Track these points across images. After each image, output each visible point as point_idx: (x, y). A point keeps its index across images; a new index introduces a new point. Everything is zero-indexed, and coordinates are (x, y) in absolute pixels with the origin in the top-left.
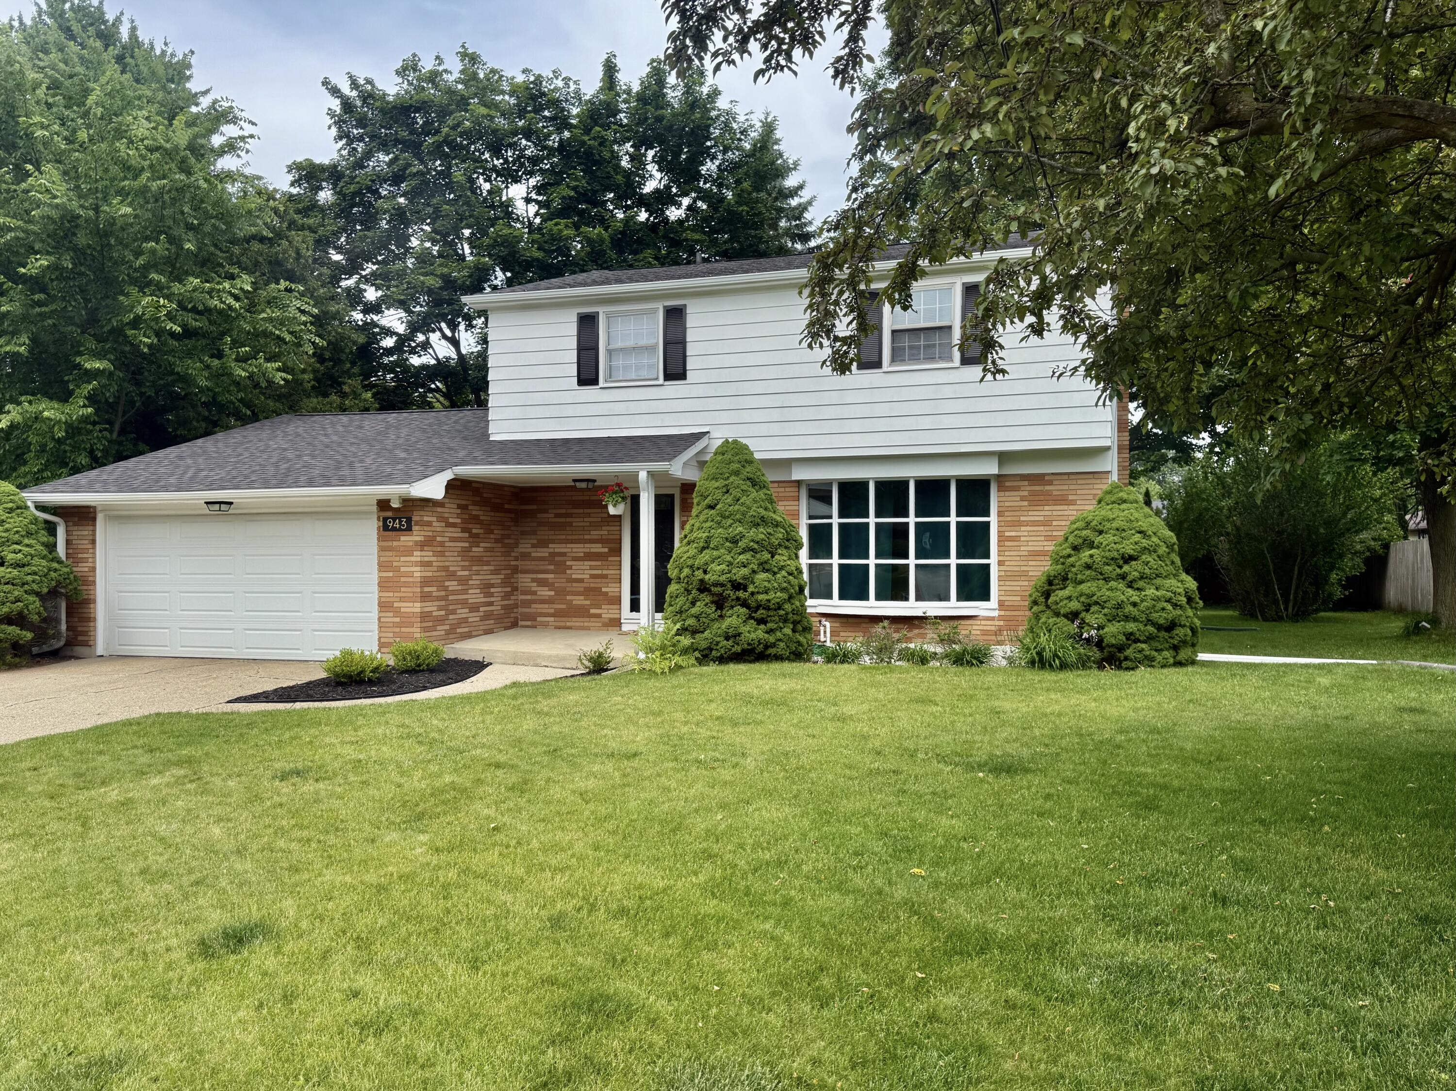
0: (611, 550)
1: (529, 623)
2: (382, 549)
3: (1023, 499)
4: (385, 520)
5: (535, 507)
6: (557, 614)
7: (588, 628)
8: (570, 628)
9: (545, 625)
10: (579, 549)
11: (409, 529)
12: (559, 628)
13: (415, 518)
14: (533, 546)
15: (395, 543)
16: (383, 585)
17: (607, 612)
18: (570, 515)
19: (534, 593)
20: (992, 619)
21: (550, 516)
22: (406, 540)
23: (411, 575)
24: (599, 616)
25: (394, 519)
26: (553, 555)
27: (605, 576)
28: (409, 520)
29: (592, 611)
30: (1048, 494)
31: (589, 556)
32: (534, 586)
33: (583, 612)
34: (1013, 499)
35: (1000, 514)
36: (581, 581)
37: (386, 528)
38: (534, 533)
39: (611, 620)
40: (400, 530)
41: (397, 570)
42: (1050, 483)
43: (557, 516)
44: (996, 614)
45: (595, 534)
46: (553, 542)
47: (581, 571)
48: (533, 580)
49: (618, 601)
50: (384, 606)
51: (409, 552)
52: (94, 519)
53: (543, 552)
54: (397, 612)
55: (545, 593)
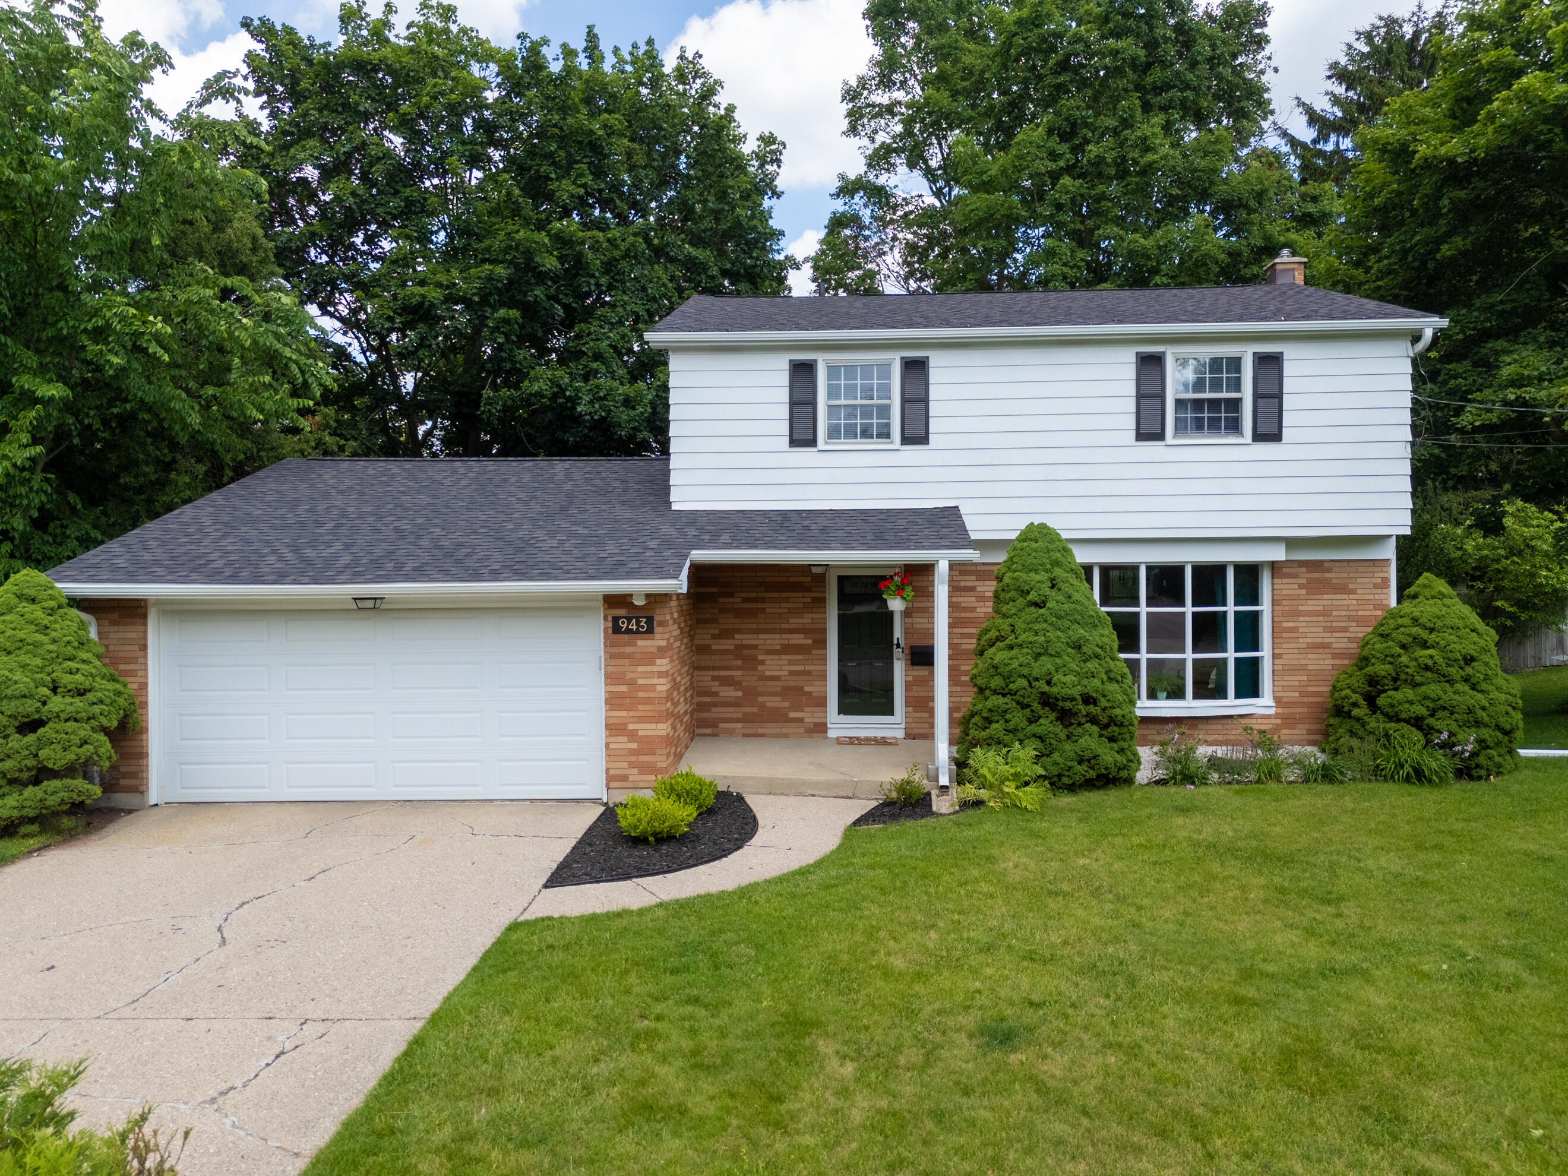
0: (815, 641)
1: (709, 731)
2: (611, 657)
3: (1301, 587)
4: (615, 620)
5: (715, 590)
6: (745, 719)
7: (786, 736)
8: (762, 735)
9: (730, 733)
10: (775, 640)
11: (650, 631)
12: (745, 735)
13: (657, 618)
14: (714, 637)
15: (628, 650)
16: (613, 702)
17: (809, 716)
18: (763, 600)
19: (716, 694)
20: (1269, 717)
21: (736, 601)
22: (644, 644)
23: (651, 688)
24: (801, 720)
25: (629, 620)
26: (740, 647)
27: (808, 673)
28: (650, 620)
29: (792, 715)
30: (1328, 581)
31: (787, 649)
32: (715, 686)
33: (779, 716)
34: (1289, 586)
35: (1274, 603)
36: (777, 678)
37: (616, 630)
38: (713, 621)
39: (816, 725)
40: (637, 632)
41: (632, 682)
42: (1329, 570)
43: (745, 600)
44: (1272, 711)
45: (795, 622)
46: (740, 631)
47: (777, 667)
48: (714, 678)
49: (822, 702)
50: (613, 728)
51: (648, 659)
52: (145, 616)
53: (727, 644)
54: (632, 736)
55: (729, 693)
